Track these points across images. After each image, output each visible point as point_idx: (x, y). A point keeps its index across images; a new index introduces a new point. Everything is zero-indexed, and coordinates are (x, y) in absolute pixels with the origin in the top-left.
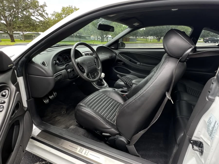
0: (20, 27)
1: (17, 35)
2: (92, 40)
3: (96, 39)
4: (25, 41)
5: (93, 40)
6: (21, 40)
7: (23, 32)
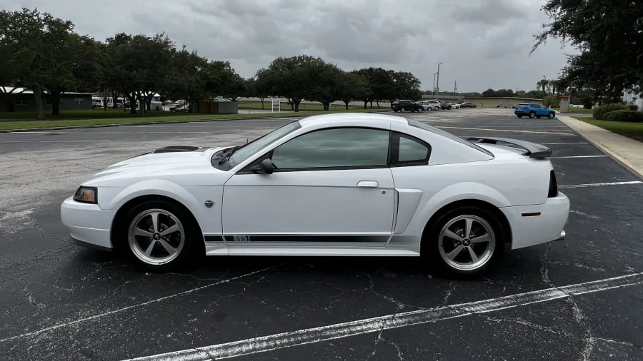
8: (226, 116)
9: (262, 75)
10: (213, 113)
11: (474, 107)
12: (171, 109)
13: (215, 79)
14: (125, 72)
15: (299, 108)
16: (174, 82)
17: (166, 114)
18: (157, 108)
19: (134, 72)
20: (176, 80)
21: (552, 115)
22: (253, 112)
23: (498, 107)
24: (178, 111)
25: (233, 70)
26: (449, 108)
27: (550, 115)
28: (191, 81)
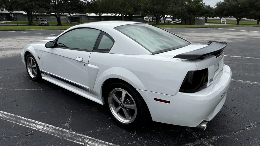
0: (68, 9)
1: (64, 17)
2: (146, 21)
3: (151, 20)
4: (71, 23)
5: (148, 21)
6: (68, 22)
7: (70, 14)
8: (198, 26)
9: (219, 5)
10: (192, 25)
12: (174, 22)
13: (193, 8)
14: (152, 6)
15: (239, 23)
16: (171, 10)
17: (172, 24)
18: (168, 22)
19: (155, 6)
20: (172, 9)
22: (211, 24)
24: (177, 23)
25: (204, 3)
28: (179, 10)
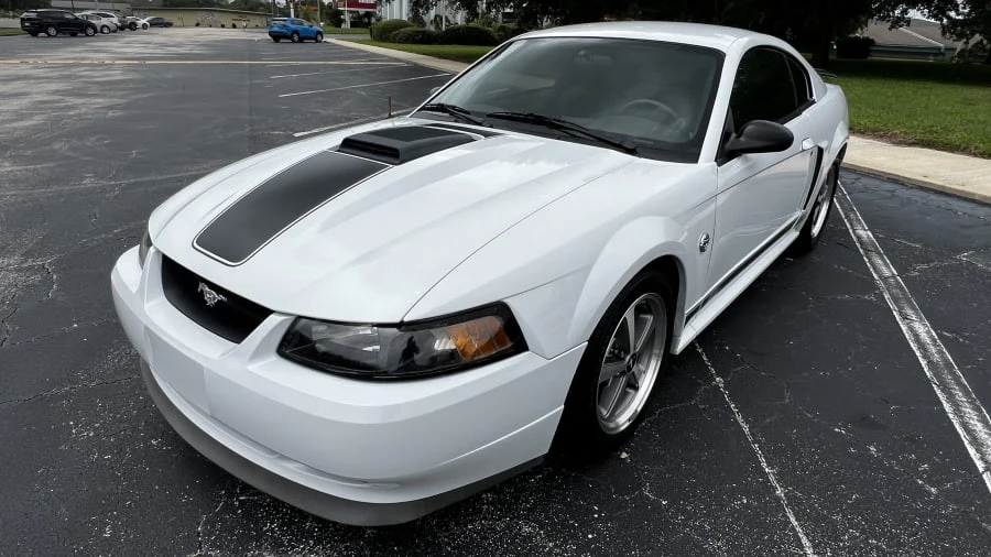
11: (169, 25)
21: (319, 38)
23: (198, 25)
26: (133, 26)
27: (315, 37)
